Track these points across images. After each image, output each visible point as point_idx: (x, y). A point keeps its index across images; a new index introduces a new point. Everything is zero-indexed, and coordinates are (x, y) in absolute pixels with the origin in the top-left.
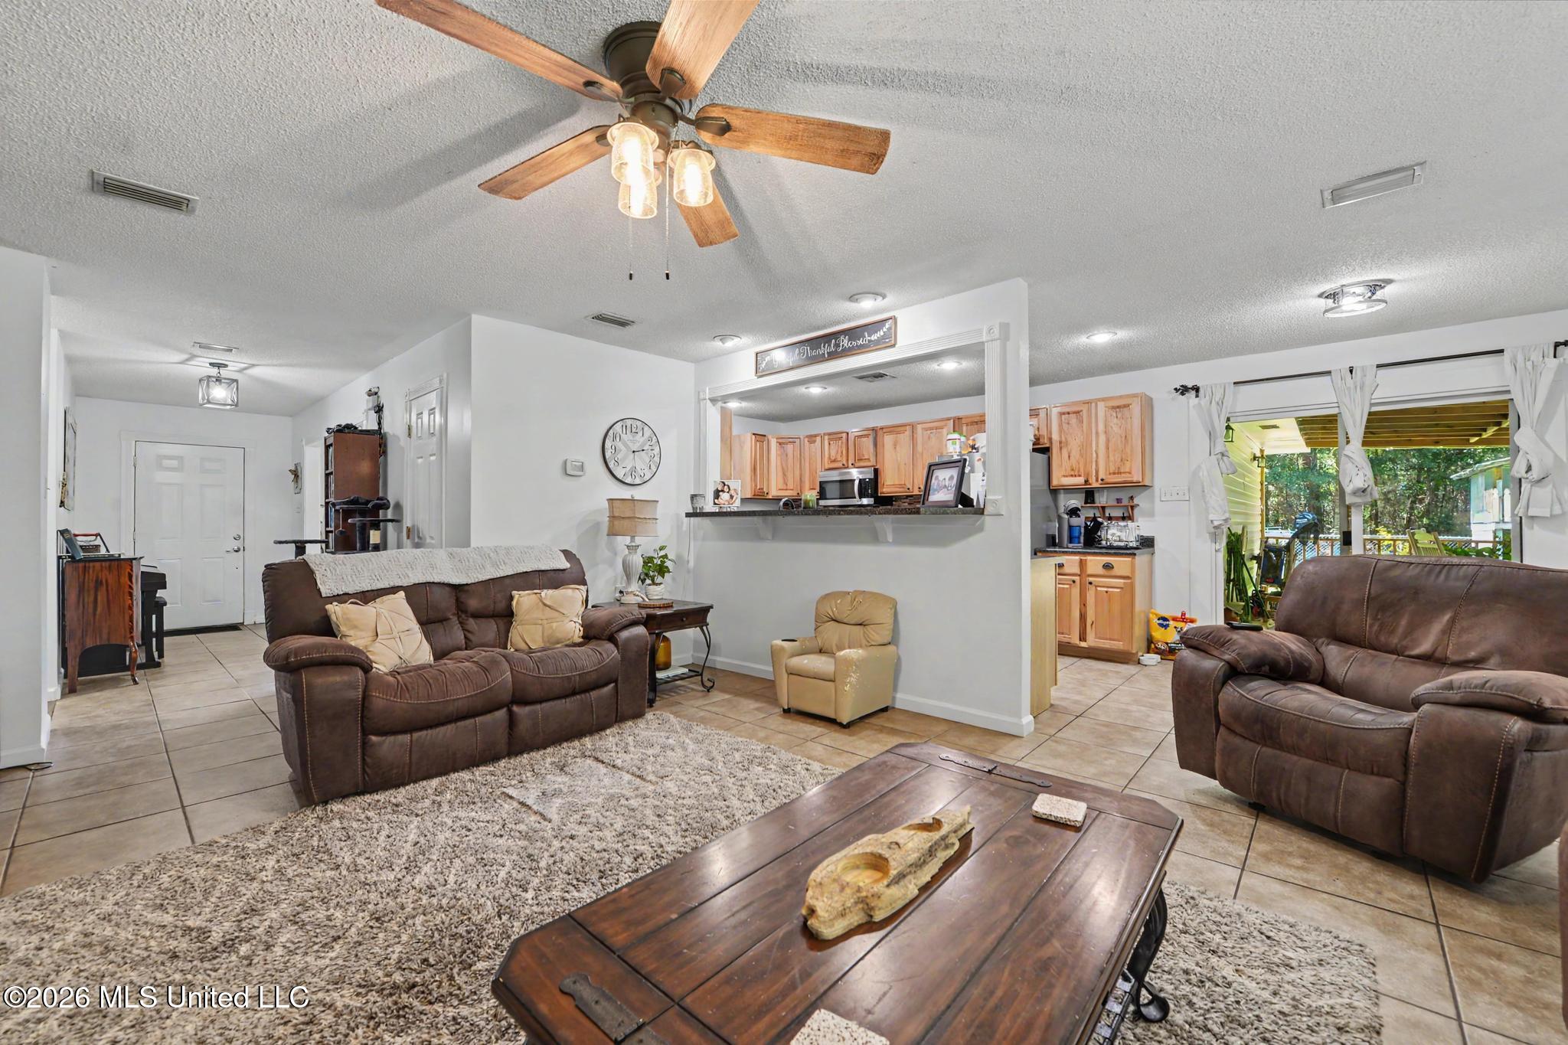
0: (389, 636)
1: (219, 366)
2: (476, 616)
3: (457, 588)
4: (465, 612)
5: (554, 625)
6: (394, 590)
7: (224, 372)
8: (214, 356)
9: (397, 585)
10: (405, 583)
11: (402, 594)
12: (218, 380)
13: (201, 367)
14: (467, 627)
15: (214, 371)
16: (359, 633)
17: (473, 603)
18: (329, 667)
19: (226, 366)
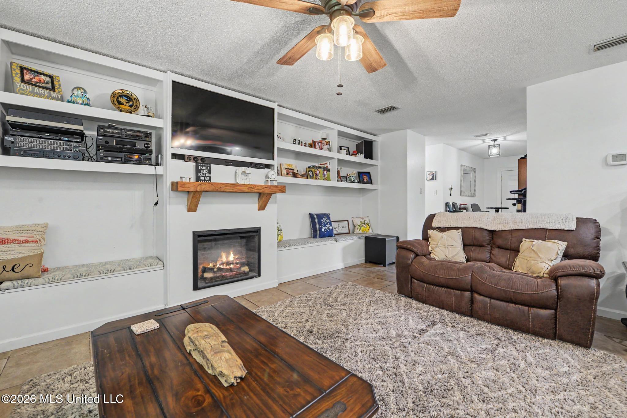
0: (444, 246)
1: (494, 140)
2: (499, 247)
3: (492, 232)
4: (494, 244)
5: (533, 262)
6: (457, 228)
7: (496, 143)
8: (491, 137)
9: (459, 226)
10: (463, 226)
11: (460, 230)
12: (494, 146)
13: (488, 142)
14: (493, 252)
15: (492, 143)
16: (434, 242)
17: (500, 242)
18: (405, 250)
19: (497, 140)
